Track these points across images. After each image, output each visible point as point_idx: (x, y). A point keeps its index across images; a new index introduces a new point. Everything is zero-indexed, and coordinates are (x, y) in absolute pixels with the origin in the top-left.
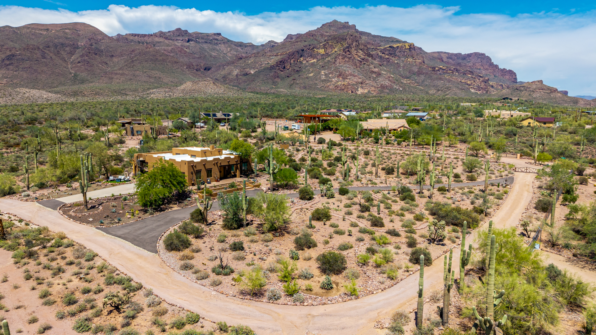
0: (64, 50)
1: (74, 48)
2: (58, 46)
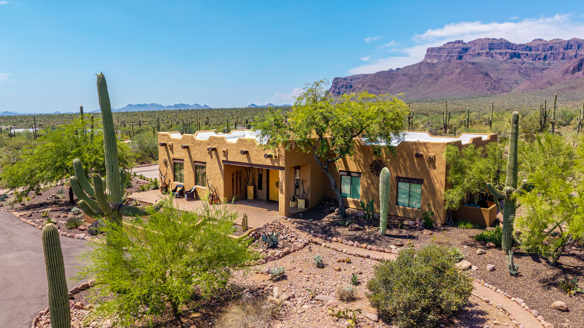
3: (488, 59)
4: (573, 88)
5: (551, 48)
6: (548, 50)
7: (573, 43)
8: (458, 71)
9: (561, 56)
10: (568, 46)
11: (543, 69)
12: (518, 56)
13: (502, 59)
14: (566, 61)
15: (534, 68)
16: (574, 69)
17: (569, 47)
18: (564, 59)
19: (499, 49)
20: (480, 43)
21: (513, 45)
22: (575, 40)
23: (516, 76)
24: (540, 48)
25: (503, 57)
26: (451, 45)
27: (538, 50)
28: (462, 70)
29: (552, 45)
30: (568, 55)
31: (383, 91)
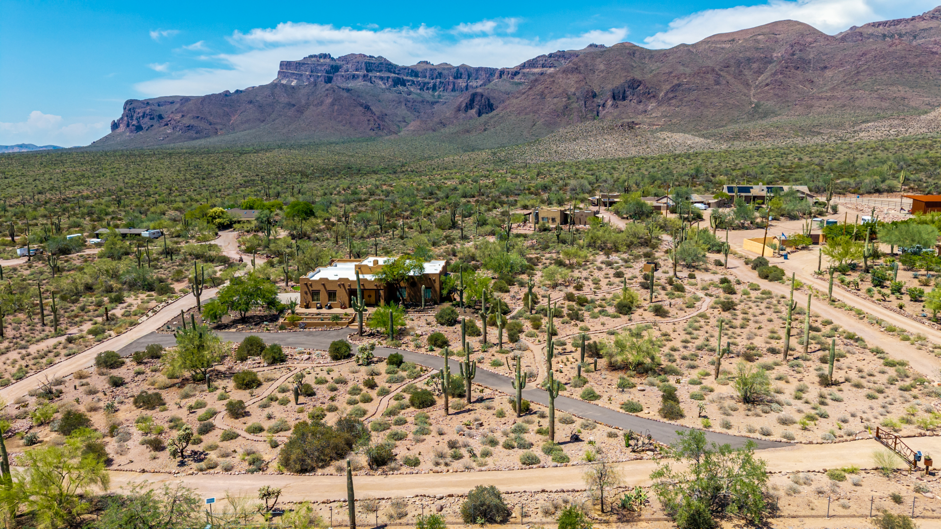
0: (750, 69)
1: (766, 63)
2: (742, 63)
3: (367, 85)
4: (468, 131)
5: (440, 75)
6: (437, 78)
7: (462, 70)
8: (329, 100)
9: (451, 87)
10: (458, 73)
11: (433, 103)
12: (403, 83)
13: (384, 86)
14: (457, 92)
15: (423, 102)
16: (466, 106)
17: (459, 75)
18: (455, 91)
19: (380, 71)
20: (354, 61)
21: (396, 66)
22: (464, 66)
23: (402, 111)
24: (428, 75)
25: (385, 84)
26: (313, 59)
27: (425, 77)
28: (335, 100)
29: (440, 71)
30: (458, 86)
31: (218, 127)
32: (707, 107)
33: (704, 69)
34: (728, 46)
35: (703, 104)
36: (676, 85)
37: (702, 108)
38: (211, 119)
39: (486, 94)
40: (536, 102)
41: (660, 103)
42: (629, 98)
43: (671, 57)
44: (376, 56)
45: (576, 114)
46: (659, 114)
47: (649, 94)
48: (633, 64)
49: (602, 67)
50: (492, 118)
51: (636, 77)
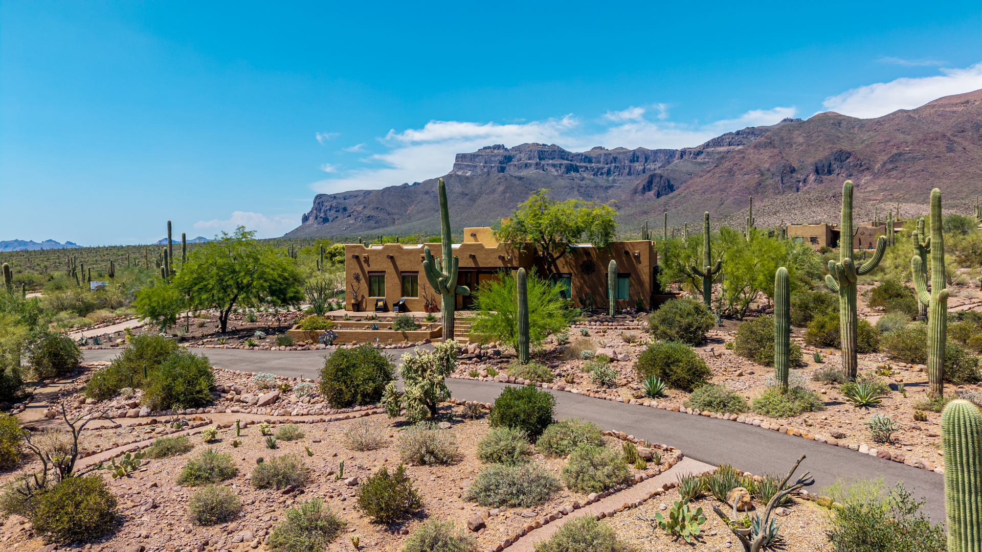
3: (539, 173)
4: (646, 213)
5: (615, 159)
6: (611, 163)
7: (638, 154)
8: (501, 188)
9: (627, 171)
10: (635, 156)
11: (607, 188)
12: (576, 169)
13: (556, 173)
14: (633, 176)
15: (596, 187)
16: (644, 188)
17: (636, 159)
18: (631, 175)
19: (552, 159)
20: (527, 150)
21: (569, 153)
22: (641, 150)
24: (602, 159)
25: (557, 171)
26: (488, 150)
27: (599, 162)
28: (507, 188)
29: (615, 156)
30: (634, 170)
31: (396, 217)
32: (939, 178)
33: (931, 135)
34: (961, 109)
35: (932, 174)
36: (896, 154)
37: (932, 179)
38: (389, 209)
39: (665, 175)
40: (723, 180)
41: (876, 176)
42: (836, 172)
43: (887, 125)
44: (549, 145)
45: (771, 190)
46: (876, 188)
47: (861, 166)
48: (839, 134)
49: (801, 140)
50: (672, 198)
51: (843, 148)
